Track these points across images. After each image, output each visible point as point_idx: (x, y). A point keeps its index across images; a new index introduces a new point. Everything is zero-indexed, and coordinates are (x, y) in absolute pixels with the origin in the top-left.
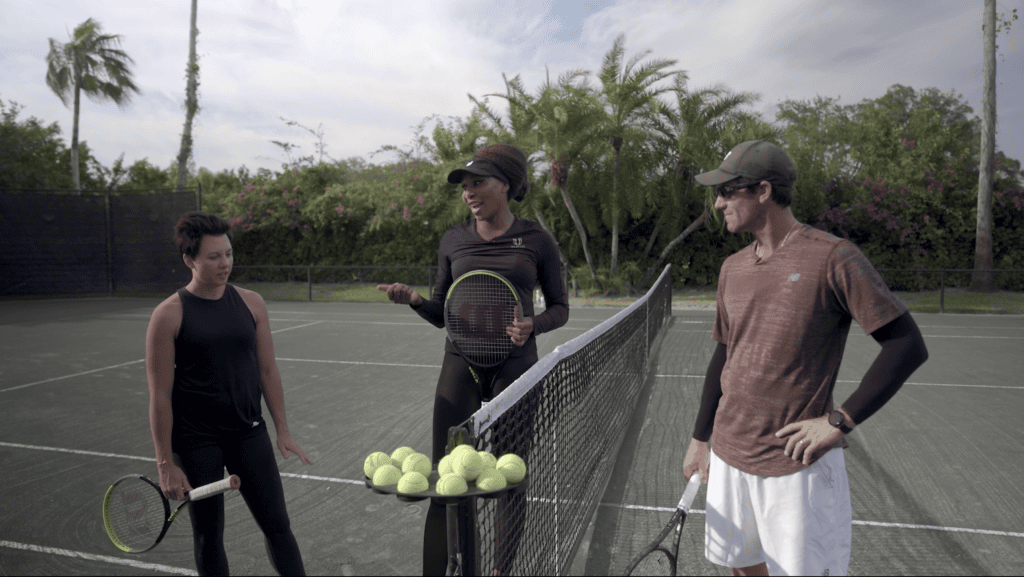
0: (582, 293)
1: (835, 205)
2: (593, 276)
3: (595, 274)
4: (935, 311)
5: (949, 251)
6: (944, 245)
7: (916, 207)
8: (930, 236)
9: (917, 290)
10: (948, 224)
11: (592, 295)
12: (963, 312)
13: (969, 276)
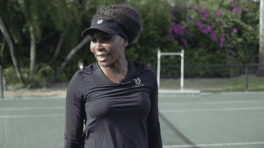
0: (10, 87)
1: (177, 22)
2: (18, 75)
3: (20, 72)
4: (243, 91)
5: (245, 51)
6: (242, 48)
7: (227, 24)
8: (234, 42)
9: (228, 76)
10: (244, 35)
11: (18, 89)
12: (258, 90)
13: (256, 68)
